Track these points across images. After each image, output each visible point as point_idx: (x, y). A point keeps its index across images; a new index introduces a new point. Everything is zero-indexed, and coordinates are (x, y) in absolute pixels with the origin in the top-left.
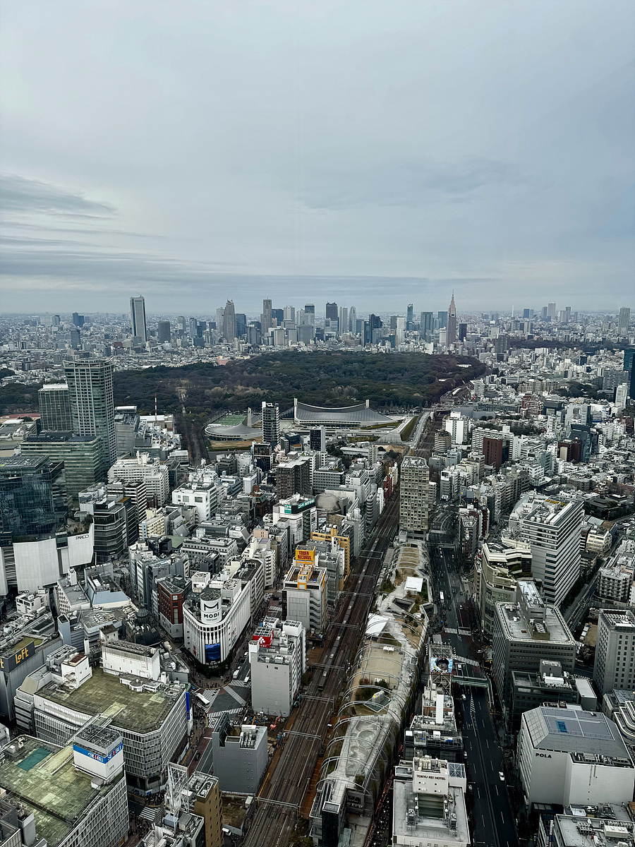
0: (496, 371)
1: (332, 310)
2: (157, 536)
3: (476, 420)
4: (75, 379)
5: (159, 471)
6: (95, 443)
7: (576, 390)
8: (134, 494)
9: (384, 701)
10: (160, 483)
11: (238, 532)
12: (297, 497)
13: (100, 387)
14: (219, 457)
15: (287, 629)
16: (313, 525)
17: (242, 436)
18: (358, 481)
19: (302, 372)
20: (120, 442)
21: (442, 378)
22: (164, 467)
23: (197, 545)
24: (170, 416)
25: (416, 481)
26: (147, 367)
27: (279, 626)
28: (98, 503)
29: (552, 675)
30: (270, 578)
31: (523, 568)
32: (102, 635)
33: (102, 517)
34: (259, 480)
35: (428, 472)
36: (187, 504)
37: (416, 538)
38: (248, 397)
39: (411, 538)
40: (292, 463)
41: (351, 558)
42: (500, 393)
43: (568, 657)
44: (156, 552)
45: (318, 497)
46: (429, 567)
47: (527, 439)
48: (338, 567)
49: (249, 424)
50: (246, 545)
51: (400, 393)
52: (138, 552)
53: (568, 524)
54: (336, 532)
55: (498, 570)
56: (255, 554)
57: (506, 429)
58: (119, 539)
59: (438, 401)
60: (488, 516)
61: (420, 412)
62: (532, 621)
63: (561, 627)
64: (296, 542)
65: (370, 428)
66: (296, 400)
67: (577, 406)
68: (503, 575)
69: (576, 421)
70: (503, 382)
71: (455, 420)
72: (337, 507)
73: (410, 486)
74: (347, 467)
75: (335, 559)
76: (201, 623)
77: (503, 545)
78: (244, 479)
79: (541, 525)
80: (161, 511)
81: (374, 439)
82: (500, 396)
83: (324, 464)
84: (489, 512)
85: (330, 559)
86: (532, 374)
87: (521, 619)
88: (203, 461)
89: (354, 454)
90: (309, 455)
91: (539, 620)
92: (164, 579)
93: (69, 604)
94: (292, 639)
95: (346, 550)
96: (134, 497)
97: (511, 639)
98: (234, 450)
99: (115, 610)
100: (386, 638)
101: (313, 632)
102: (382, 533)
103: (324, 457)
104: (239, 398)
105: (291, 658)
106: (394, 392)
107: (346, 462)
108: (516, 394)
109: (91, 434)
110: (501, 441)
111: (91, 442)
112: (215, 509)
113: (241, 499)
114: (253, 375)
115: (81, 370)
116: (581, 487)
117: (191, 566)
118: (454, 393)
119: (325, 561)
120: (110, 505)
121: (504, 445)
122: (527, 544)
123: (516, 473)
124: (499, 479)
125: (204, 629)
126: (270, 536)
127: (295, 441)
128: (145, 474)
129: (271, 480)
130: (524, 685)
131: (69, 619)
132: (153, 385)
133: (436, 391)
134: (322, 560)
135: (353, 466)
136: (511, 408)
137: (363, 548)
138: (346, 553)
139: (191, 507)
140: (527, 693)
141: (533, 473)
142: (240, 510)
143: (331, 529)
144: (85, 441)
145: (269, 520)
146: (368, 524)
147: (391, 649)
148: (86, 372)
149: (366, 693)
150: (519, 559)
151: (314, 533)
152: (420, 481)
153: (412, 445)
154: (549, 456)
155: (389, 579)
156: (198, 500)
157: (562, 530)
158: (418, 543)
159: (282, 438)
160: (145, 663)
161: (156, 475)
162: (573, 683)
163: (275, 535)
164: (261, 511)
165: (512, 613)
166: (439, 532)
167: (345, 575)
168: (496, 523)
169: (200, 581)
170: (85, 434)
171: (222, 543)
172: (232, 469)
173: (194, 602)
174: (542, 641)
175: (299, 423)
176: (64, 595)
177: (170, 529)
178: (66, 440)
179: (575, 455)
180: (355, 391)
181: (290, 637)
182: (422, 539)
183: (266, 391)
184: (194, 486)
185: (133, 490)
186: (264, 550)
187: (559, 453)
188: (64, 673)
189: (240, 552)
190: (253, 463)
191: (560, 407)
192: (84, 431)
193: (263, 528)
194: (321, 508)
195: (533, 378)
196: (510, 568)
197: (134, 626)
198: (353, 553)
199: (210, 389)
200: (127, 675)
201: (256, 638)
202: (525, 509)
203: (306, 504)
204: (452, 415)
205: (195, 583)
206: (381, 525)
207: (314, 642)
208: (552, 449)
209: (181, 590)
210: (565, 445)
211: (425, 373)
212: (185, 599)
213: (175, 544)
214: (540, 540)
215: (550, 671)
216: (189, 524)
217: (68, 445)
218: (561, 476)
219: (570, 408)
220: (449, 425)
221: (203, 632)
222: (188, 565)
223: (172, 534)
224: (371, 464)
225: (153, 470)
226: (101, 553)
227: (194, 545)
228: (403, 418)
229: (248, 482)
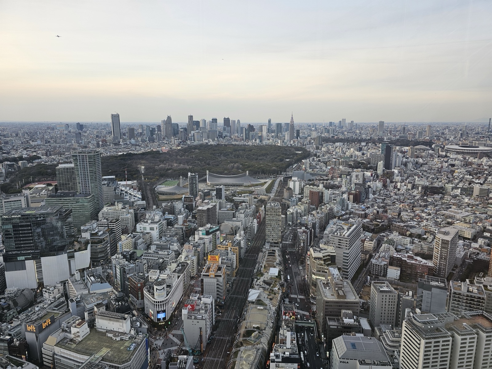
0: (315, 155)
1: (227, 121)
2: (128, 250)
3: (305, 181)
4: (78, 161)
5: (129, 213)
6: (90, 198)
7: (358, 165)
8: (114, 226)
9: (259, 338)
10: (129, 220)
11: (176, 246)
12: (209, 226)
13: (93, 165)
14: (164, 204)
15: (204, 300)
16: (218, 242)
17: (177, 192)
18: (243, 216)
19: (211, 156)
20: (105, 197)
21: (287, 159)
22: (132, 211)
23: (151, 255)
24: (135, 181)
25: (274, 215)
26: (121, 153)
27: (199, 299)
28: (93, 232)
29: (347, 318)
30: (194, 272)
31: (331, 260)
32: (96, 309)
33: (95, 240)
34: (187, 217)
35: (281, 210)
36: (145, 231)
37: (275, 246)
38: (180, 170)
39: (272, 246)
40: (206, 206)
41: (239, 258)
42: (318, 167)
43: (356, 308)
44: (127, 259)
45: (221, 225)
46: (282, 261)
47: (332, 191)
48: (232, 264)
49: (181, 185)
50: (180, 254)
51: (264, 167)
52: (117, 260)
53: (354, 236)
54: (231, 244)
55: (318, 262)
56: (185, 258)
57: (321, 186)
58: (105, 253)
59: (285, 171)
60: (313, 233)
61: (276, 177)
62: (337, 289)
63: (352, 292)
64: (208, 251)
65: (249, 186)
66: (207, 171)
67: (357, 173)
68: (321, 265)
69: (357, 181)
70: (319, 161)
71: (294, 181)
72: (231, 230)
73: (271, 218)
74: (237, 208)
75: (230, 260)
76: (154, 298)
77: (320, 249)
78: (178, 216)
79: (340, 237)
80: (130, 236)
81: (251, 192)
82: (318, 168)
83: (224, 207)
84: (313, 231)
85: (227, 260)
86: (334, 157)
87: (331, 288)
88: (154, 207)
89: (241, 201)
90: (215, 202)
91: (340, 288)
92: (132, 274)
93: (76, 292)
94: (207, 305)
95: (236, 254)
96: (114, 228)
97: (326, 299)
98: (172, 200)
99: (104, 294)
100: (259, 302)
101: (218, 301)
102: (256, 244)
103: (224, 203)
104: (175, 171)
105: (206, 316)
106: (261, 167)
107: (236, 206)
108: (326, 167)
109: (88, 192)
110: (319, 192)
111: (88, 197)
112: (162, 233)
113: (176, 228)
114: (183, 157)
115: (82, 156)
116: (360, 216)
117: (148, 266)
118: (294, 167)
119: (225, 261)
120: (100, 233)
121: (320, 194)
122: (333, 248)
123: (327, 209)
124: (318, 213)
125: (156, 302)
126: (194, 248)
127: (206, 195)
128: (120, 215)
129: (194, 217)
130: (333, 324)
131: (76, 300)
132: (125, 164)
133: (284, 166)
134: (223, 261)
135: (240, 208)
136: (324, 175)
137: (246, 253)
138: (236, 256)
139: (148, 233)
140: (335, 328)
141: (335, 209)
142: (176, 234)
143: (228, 243)
144: (85, 197)
145: (193, 239)
146: (249, 240)
147: (262, 308)
148: (85, 157)
149: (249, 333)
150: (329, 255)
151: (219, 246)
152: (276, 215)
153: (272, 195)
154: (343, 200)
155: (260, 269)
156: (152, 229)
157: (351, 239)
158: (276, 249)
159: (200, 193)
160: (121, 324)
161: (128, 215)
162: (359, 322)
163: (197, 248)
164: (188, 234)
165: (326, 285)
166: (287, 242)
167: (236, 268)
168: (317, 237)
169: (153, 275)
170: (84, 192)
171: (166, 253)
172: (172, 211)
173: (150, 287)
174: (342, 300)
175: (209, 184)
176: (73, 287)
177: (135, 246)
178: (73, 196)
179: (357, 199)
180: (241, 166)
181: (205, 304)
182: (278, 247)
183: (191, 167)
184: (149, 221)
185: (114, 224)
186: (190, 256)
187: (349, 198)
188: (72, 332)
189: (177, 258)
190: (184, 207)
191: (349, 174)
192: (84, 191)
193: (190, 244)
194: (223, 231)
195: (334, 158)
196: (324, 260)
197: (115, 302)
198: (240, 256)
199: (158, 166)
200: (111, 331)
201: (187, 306)
202: (332, 228)
203: (214, 229)
204: (293, 179)
205: (151, 276)
206: (256, 240)
207: (219, 306)
208: (345, 196)
209: (143, 281)
210: (351, 194)
211: (278, 156)
212: (145, 286)
213: (138, 255)
214: (340, 245)
215: (347, 316)
216: (147, 243)
217: (75, 199)
218: (350, 211)
219: (354, 174)
220: (291, 185)
221: (156, 304)
222: (146, 266)
223: (137, 249)
224: (250, 206)
225: (125, 213)
226: (94, 261)
227: (150, 255)
228: (267, 181)
229: (181, 217)
